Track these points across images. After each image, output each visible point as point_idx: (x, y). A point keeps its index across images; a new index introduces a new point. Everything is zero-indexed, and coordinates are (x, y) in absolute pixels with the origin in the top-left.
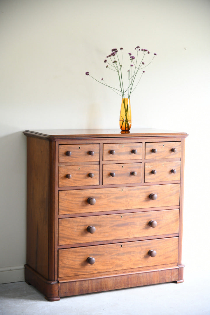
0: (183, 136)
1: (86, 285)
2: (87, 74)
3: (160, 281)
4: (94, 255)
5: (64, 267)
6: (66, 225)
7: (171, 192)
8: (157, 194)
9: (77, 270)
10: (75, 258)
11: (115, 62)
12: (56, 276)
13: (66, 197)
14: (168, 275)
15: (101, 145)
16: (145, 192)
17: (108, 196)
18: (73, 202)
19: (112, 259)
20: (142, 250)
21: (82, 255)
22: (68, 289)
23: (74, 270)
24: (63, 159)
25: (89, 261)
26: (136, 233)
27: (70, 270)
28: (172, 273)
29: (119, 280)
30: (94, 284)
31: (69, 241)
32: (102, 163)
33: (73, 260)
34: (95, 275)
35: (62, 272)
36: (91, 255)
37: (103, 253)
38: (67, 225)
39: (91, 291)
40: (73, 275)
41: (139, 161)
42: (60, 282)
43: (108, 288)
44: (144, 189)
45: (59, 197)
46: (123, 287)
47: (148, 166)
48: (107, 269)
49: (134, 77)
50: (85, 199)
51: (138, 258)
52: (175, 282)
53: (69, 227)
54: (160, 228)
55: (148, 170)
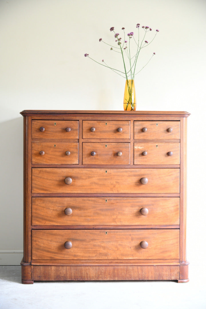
0: (182, 114)
1: (63, 271)
2: (86, 55)
3: (155, 278)
4: (73, 240)
5: (38, 249)
6: (40, 205)
7: (169, 177)
9: (53, 254)
10: (51, 241)
12: (30, 258)
13: (40, 175)
14: (166, 271)
15: (81, 121)
16: (135, 176)
17: (89, 177)
19: (94, 245)
20: (132, 240)
21: (59, 239)
22: (42, 273)
23: (50, 253)
24: (36, 135)
26: (125, 220)
27: (45, 252)
29: (103, 270)
30: (73, 271)
31: (44, 222)
32: (81, 141)
34: (75, 261)
35: (36, 254)
36: (69, 239)
37: (84, 238)
38: (42, 205)
39: (70, 279)
40: (49, 259)
41: (126, 141)
42: (33, 264)
43: (90, 277)
44: (131, 172)
45: (32, 174)
46: (108, 279)
47: (138, 147)
48: (89, 257)
51: (128, 249)
52: (176, 281)
53: (44, 207)
54: (155, 217)
55: (138, 150)
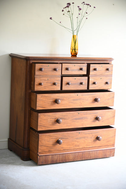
1: (56, 158)
2: (51, 18)
3: (103, 157)
4: (62, 138)
5: (42, 146)
6: (43, 118)
7: (109, 97)
8: (100, 98)
9: (51, 148)
10: (50, 140)
11: (69, 11)
13: (41, 99)
14: (108, 152)
16: (92, 97)
17: (68, 99)
18: (46, 102)
19: (73, 141)
20: (92, 136)
21: (54, 138)
22: (44, 160)
23: (48, 148)
24: (38, 73)
25: (58, 142)
26: (87, 124)
27: (46, 147)
28: (111, 151)
29: (77, 155)
30: (61, 157)
31: (44, 128)
33: (48, 141)
34: (62, 151)
35: (41, 149)
36: (60, 138)
37: (68, 137)
39: (59, 162)
40: (48, 151)
42: (39, 155)
45: (37, 98)
46: (79, 160)
48: (70, 148)
49: (81, 22)
50: (53, 100)
51: (90, 141)
53: (45, 119)
54: (103, 121)
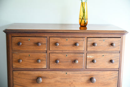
0: (123, 33)
7: (110, 77)
13: (19, 76)
15: (48, 38)
16: (87, 76)
17: (54, 77)
18: (25, 80)
24: (15, 48)
32: (49, 52)
41: (81, 52)
44: (84, 73)
45: (13, 75)
47: (90, 56)
50: (34, 78)
55: (90, 59)
